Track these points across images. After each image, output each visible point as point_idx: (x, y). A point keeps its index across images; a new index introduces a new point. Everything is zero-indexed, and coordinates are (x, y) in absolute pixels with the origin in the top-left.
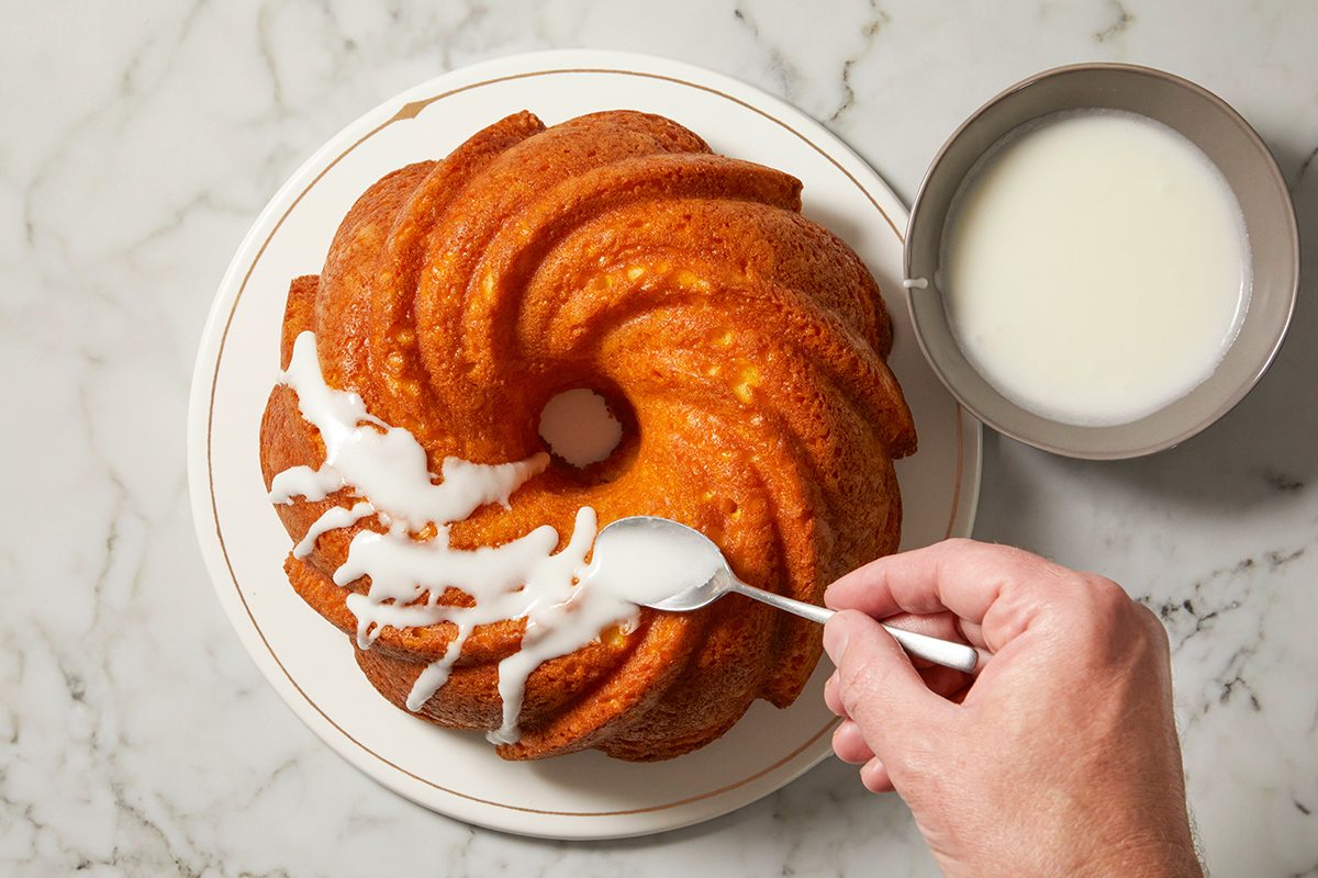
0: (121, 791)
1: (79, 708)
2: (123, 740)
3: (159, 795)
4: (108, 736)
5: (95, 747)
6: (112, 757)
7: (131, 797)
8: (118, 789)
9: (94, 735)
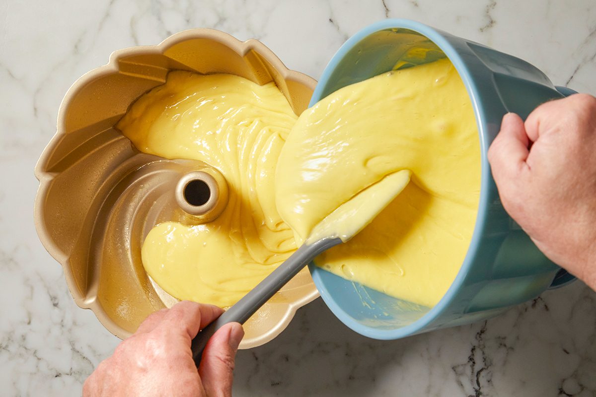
0: (74, 345)
1: (56, 310)
2: (75, 323)
3: (89, 346)
4: (68, 322)
5: (63, 326)
6: (70, 330)
7: (77, 347)
8: (72, 344)
9: (62, 321)
